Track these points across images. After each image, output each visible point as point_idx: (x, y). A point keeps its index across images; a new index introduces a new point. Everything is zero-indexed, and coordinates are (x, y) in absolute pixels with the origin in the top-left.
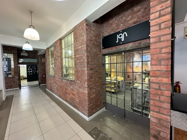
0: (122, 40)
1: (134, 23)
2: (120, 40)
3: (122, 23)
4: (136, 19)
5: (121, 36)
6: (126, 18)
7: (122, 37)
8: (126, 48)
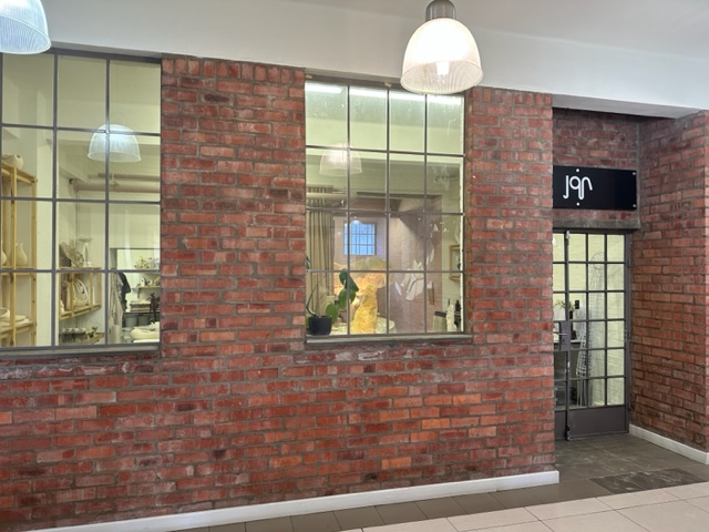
0: (581, 198)
1: (604, 161)
2: (574, 193)
3: (574, 145)
4: (605, 154)
5: (575, 183)
6: (585, 139)
7: (578, 187)
8: (585, 223)
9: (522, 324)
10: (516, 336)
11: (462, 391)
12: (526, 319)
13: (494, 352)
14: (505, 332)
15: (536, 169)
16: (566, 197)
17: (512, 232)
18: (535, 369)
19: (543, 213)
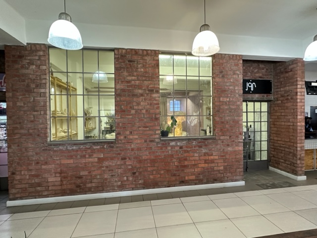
0: (252, 90)
1: (260, 77)
3: (249, 72)
4: (261, 75)
5: (250, 85)
6: (254, 70)
8: (253, 98)
9: (232, 133)
10: (230, 137)
11: (212, 155)
12: (233, 131)
13: (223, 142)
14: (227, 135)
15: (237, 80)
16: (247, 90)
17: (229, 102)
18: (236, 148)
19: (239, 95)
